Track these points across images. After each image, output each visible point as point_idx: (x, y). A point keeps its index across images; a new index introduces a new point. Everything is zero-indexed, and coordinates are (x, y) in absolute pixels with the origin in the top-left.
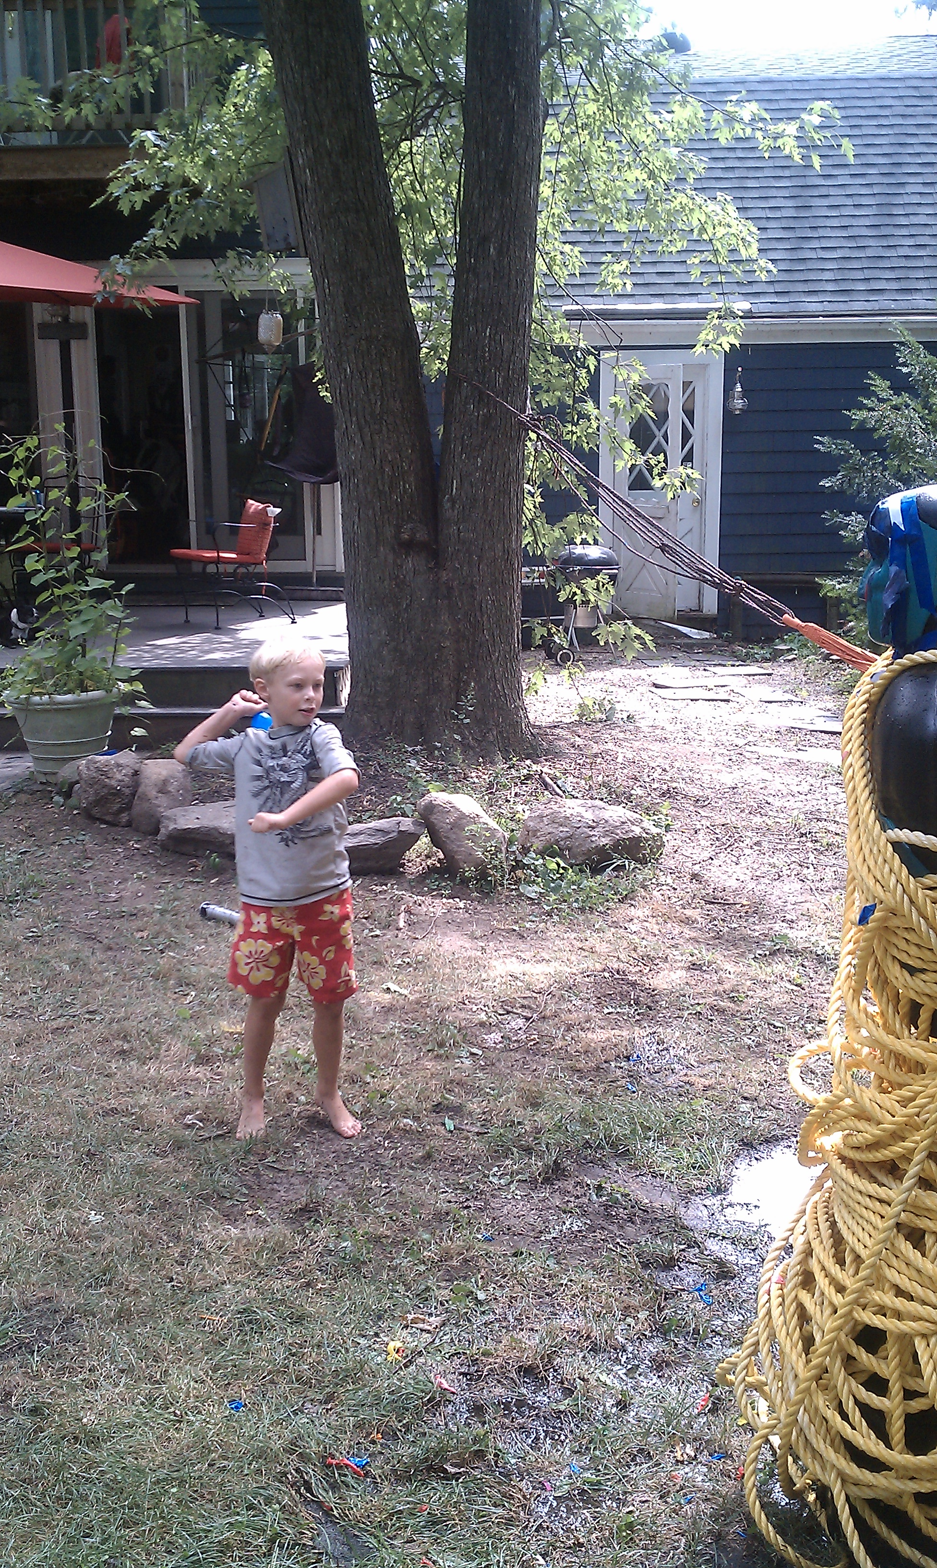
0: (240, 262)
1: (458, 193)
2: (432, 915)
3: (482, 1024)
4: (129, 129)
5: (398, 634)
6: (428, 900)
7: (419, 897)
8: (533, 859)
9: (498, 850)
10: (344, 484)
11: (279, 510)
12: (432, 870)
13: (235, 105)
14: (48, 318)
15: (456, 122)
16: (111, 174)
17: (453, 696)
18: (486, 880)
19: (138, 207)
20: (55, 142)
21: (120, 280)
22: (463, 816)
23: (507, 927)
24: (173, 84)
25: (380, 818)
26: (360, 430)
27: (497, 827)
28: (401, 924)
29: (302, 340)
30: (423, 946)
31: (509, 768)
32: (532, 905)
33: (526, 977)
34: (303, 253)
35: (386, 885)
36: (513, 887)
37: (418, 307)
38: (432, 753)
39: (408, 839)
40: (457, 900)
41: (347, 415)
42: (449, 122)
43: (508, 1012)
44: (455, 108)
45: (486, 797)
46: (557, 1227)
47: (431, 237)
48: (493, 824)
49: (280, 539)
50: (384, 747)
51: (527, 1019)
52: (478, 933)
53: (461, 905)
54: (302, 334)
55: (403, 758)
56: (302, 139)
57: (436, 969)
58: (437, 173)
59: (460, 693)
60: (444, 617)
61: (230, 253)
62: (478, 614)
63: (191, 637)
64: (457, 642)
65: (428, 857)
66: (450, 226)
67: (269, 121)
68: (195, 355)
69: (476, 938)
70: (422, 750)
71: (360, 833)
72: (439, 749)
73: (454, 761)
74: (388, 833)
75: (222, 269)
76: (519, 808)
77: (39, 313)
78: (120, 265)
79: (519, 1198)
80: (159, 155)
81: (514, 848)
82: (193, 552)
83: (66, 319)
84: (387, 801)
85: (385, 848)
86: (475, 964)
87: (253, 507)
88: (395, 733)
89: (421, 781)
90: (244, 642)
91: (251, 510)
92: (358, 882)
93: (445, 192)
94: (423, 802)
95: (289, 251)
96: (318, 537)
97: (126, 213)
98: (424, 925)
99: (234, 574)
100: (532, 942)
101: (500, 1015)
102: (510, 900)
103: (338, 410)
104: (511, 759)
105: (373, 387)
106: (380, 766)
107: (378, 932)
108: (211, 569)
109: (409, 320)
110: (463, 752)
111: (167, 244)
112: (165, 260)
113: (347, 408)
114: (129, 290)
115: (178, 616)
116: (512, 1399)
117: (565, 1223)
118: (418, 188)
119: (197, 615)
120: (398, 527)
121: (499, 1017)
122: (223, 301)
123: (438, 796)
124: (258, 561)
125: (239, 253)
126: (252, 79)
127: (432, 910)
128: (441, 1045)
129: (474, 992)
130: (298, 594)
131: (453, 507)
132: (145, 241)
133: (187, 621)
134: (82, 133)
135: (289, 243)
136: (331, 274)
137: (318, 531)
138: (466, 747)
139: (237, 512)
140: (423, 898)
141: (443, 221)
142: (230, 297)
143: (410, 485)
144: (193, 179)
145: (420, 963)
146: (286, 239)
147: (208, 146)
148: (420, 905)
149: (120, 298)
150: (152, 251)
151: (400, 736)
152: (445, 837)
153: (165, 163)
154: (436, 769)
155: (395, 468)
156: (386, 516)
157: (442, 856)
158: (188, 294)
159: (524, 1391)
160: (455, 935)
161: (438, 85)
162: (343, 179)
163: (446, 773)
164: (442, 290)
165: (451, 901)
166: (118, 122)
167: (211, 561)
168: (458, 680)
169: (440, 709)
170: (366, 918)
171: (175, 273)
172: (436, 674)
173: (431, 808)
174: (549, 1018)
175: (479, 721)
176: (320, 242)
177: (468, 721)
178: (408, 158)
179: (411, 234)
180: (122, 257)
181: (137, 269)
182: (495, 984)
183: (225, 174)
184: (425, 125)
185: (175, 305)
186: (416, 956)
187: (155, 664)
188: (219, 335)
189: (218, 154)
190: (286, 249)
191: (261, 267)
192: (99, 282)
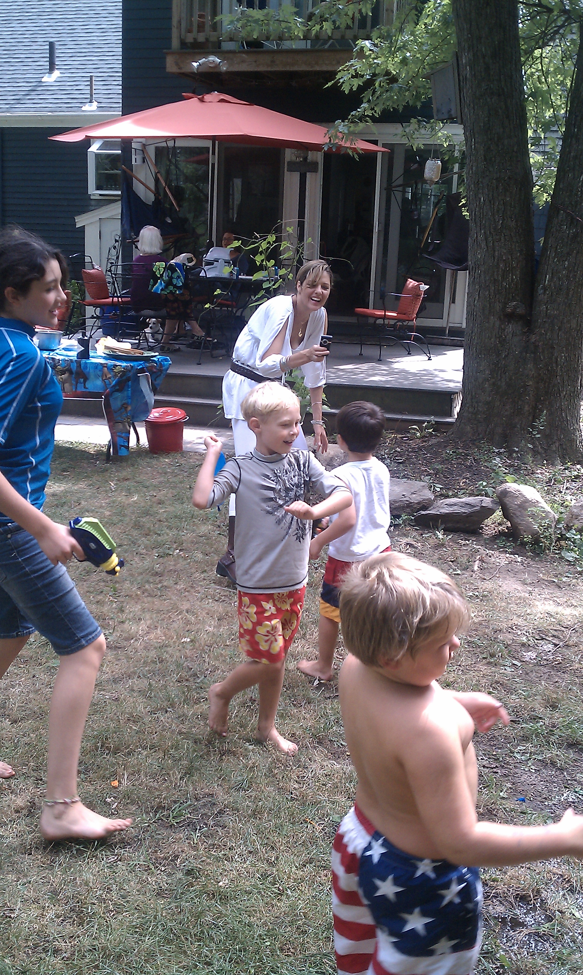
0: (419, 126)
1: (571, 84)
2: (498, 564)
3: (523, 645)
4: (356, 38)
5: (497, 374)
6: (497, 553)
7: (490, 551)
8: (574, 534)
9: (549, 526)
10: (471, 274)
11: (427, 287)
12: (501, 534)
13: (425, 24)
14: (294, 158)
15: (575, 37)
16: (340, 68)
17: (531, 418)
18: (538, 545)
19: (355, 89)
20: (309, 47)
21: (341, 135)
22: (527, 501)
23: (549, 579)
24: (387, 10)
25: (471, 495)
26: (486, 239)
27: (550, 510)
28: (476, 568)
29: (455, 177)
30: (488, 585)
31: (565, 469)
32: (569, 565)
33: (559, 616)
34: (460, 121)
35: (469, 541)
36: (557, 552)
37: (535, 158)
38: (511, 455)
39: (487, 512)
40: (517, 556)
41: (478, 229)
42: (569, 37)
43: (543, 639)
44: (575, 26)
45: (546, 488)
46: (557, 797)
47: (549, 113)
48: (548, 508)
49: (428, 304)
50: (479, 448)
51: (556, 645)
52: (529, 581)
53: (519, 559)
54: (456, 173)
55: (491, 456)
56: (466, 47)
57: (495, 602)
58: (558, 70)
59: (535, 417)
60: (530, 366)
61: (413, 120)
62: (554, 365)
63: (360, 365)
64: (538, 383)
65: (500, 524)
66: (563, 106)
67: (447, 35)
68: (385, 185)
69: (526, 584)
70: (505, 452)
71: (455, 505)
72: (517, 452)
73: (526, 461)
74: (474, 506)
75: (407, 130)
76: (569, 498)
77: (289, 155)
78: (341, 126)
79: (534, 771)
80: (372, 56)
81: (561, 526)
82: (370, 311)
83: (305, 159)
84: (477, 484)
85: (471, 516)
86: (523, 602)
87: (411, 284)
88: (487, 439)
89: (501, 473)
90: (396, 370)
91: (410, 286)
92: (450, 537)
93: (562, 83)
94: (500, 488)
95: (451, 120)
96: (452, 305)
97: (347, 92)
98: (491, 571)
99: (394, 326)
100: (565, 592)
101: (537, 639)
102: (553, 560)
103: (472, 225)
104: (566, 464)
105: (498, 211)
106: (475, 460)
107: (459, 572)
108: (380, 321)
109: (527, 168)
110: (534, 456)
111: (372, 114)
112: (370, 124)
113: (479, 224)
114: (345, 142)
115: (355, 350)
116: (509, 916)
117: (563, 795)
118: (543, 80)
119: (368, 351)
120: (505, 304)
121: (536, 641)
122: (407, 151)
123: (512, 486)
124: (411, 319)
125: (419, 121)
126: (437, 7)
127: (498, 561)
128: (492, 656)
129: (520, 622)
130: (434, 341)
131: (544, 293)
132: (359, 112)
133: (361, 354)
134: (325, 42)
135: (451, 115)
136: (477, 136)
137: (453, 301)
138: (535, 452)
139: (401, 286)
140: (493, 552)
141: (559, 103)
142: (411, 148)
143: (516, 277)
144: (393, 72)
145: (486, 596)
146: (449, 111)
147: (405, 51)
148: (490, 557)
149: (339, 147)
150: (362, 118)
151: (491, 441)
152: (513, 513)
153: (375, 61)
154: (513, 466)
155: (508, 265)
156: (497, 296)
157: (510, 525)
158: (384, 145)
159: (518, 912)
160: (512, 579)
161: (565, 12)
162: (492, 73)
163: (520, 469)
164: (553, 148)
165: (512, 556)
166: (349, 34)
167: (380, 317)
168: (535, 408)
169: (521, 426)
170: (452, 562)
171: (376, 132)
172: (520, 403)
173: (505, 493)
174: (571, 646)
175: (547, 436)
176: (471, 114)
177: (539, 436)
178: (539, 61)
179: (536, 110)
180: (343, 121)
181: (351, 129)
182: (536, 618)
183: (414, 68)
184: (553, 39)
185: (376, 152)
186: (483, 592)
187: (337, 381)
188: (401, 171)
189: (410, 56)
190: (449, 119)
191: (433, 129)
192: (327, 137)
